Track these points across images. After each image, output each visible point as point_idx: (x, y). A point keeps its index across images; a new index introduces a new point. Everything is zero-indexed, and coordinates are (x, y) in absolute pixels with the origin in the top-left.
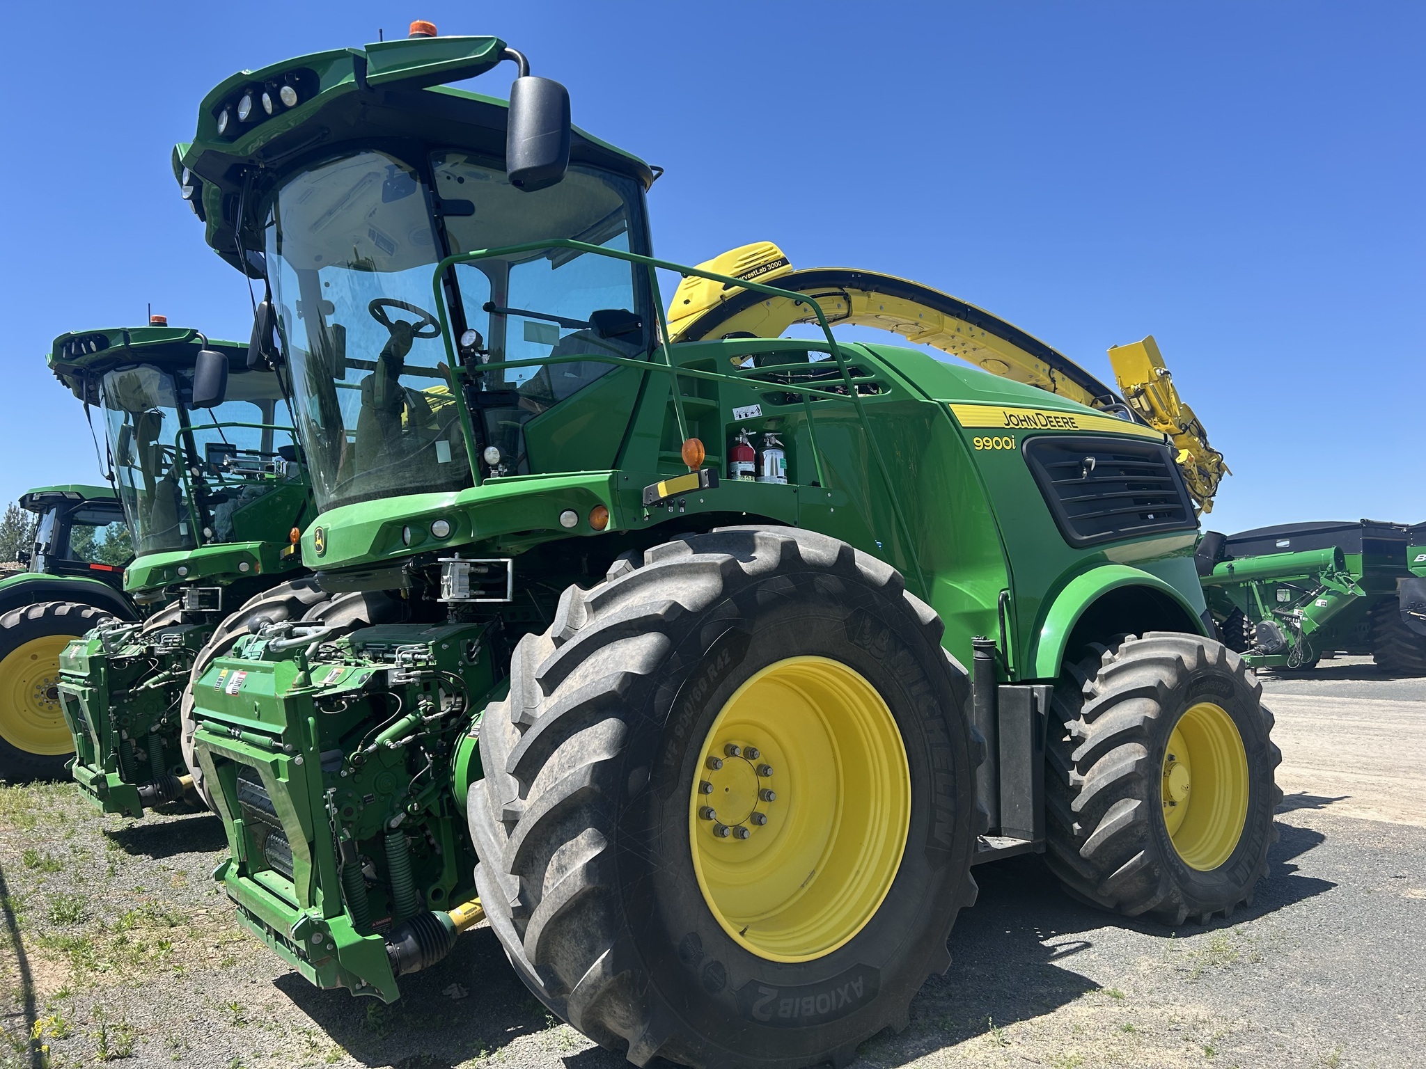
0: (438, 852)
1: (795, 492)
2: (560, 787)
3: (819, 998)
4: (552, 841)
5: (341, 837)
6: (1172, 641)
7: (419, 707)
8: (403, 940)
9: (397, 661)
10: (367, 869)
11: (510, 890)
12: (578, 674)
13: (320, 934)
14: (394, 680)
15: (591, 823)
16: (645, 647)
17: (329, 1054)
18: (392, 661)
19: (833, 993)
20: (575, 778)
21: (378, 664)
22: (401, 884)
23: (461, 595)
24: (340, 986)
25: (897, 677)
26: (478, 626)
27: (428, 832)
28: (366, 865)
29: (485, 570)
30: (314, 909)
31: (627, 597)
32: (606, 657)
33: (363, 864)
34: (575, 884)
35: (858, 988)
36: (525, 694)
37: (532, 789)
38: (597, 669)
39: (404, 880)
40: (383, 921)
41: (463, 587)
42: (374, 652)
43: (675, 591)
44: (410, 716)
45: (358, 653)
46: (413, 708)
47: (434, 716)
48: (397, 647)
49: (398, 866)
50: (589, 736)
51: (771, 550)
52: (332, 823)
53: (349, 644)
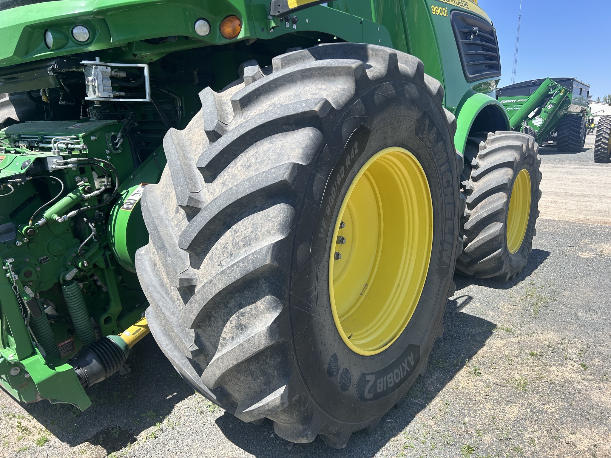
0: (104, 289)
1: (361, 23)
2: (241, 265)
3: (395, 372)
4: (231, 305)
5: (25, 298)
6: (515, 136)
7: (78, 187)
8: (88, 364)
9: (53, 150)
10: (49, 310)
11: (187, 337)
12: (239, 164)
13: (17, 368)
14: (54, 166)
15: (269, 292)
16: (303, 140)
17: (37, 437)
18: (49, 149)
19: (400, 367)
20: (257, 257)
21: (33, 152)
22: (80, 320)
23: (106, 95)
24: (39, 399)
25: (435, 160)
26: (118, 122)
27: (95, 278)
28: (48, 307)
29: (123, 74)
30: (8, 350)
31: (271, 97)
32: (266, 149)
33: (45, 306)
34: (260, 343)
35: (411, 360)
36: (188, 181)
37: (205, 261)
38: (259, 160)
39: (82, 316)
40: (66, 342)
41: (107, 88)
42: (29, 143)
43: (317, 91)
44: (71, 194)
45: (15, 143)
46: (74, 188)
47: (92, 194)
48: (52, 139)
49: (76, 308)
50: (261, 219)
51: (380, 60)
52: (15, 288)
53: (5, 136)
